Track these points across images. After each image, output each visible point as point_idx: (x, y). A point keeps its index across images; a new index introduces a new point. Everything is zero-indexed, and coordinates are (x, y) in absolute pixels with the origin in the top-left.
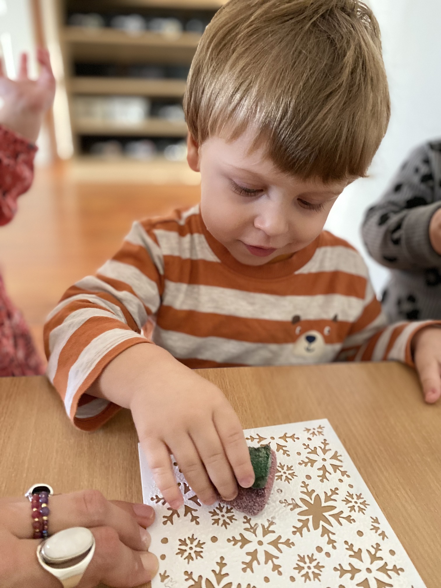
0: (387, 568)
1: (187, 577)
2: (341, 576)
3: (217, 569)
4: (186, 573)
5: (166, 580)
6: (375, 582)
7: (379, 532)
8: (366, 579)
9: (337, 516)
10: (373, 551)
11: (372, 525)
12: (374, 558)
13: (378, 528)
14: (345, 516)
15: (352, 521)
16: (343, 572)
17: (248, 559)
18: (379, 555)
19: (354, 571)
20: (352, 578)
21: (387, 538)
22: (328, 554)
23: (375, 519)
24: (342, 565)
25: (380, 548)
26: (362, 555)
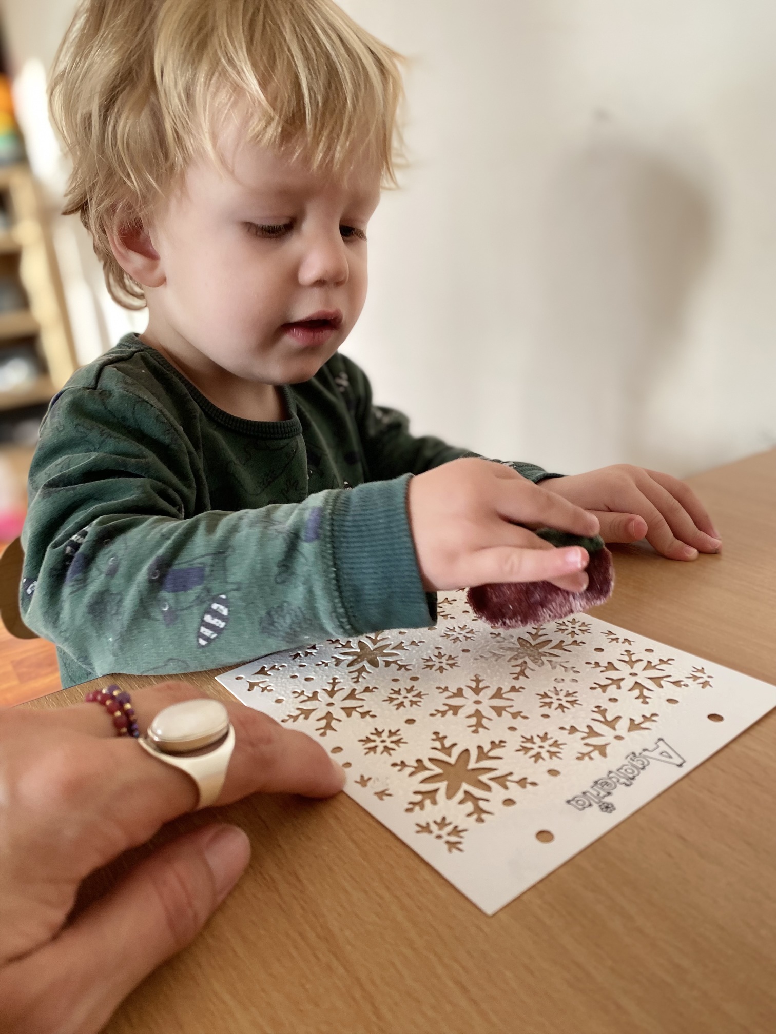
0: (653, 664)
1: (399, 768)
2: (604, 692)
3: (438, 744)
4: (394, 765)
5: (370, 783)
6: (649, 681)
7: (621, 640)
8: (636, 683)
9: (560, 645)
10: (627, 658)
11: (608, 638)
12: (631, 663)
13: (618, 638)
14: (570, 643)
15: (581, 644)
16: (604, 688)
17: (473, 721)
18: (634, 658)
19: (617, 682)
20: (619, 687)
21: (634, 642)
22: (575, 681)
23: (607, 632)
24: (598, 682)
25: (631, 653)
26: (615, 665)
